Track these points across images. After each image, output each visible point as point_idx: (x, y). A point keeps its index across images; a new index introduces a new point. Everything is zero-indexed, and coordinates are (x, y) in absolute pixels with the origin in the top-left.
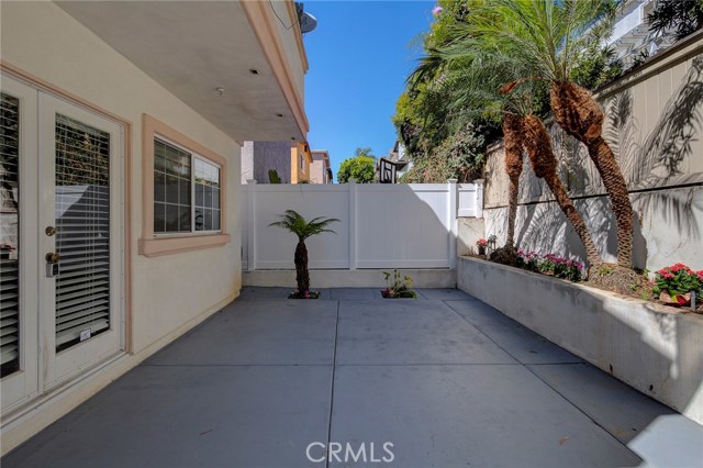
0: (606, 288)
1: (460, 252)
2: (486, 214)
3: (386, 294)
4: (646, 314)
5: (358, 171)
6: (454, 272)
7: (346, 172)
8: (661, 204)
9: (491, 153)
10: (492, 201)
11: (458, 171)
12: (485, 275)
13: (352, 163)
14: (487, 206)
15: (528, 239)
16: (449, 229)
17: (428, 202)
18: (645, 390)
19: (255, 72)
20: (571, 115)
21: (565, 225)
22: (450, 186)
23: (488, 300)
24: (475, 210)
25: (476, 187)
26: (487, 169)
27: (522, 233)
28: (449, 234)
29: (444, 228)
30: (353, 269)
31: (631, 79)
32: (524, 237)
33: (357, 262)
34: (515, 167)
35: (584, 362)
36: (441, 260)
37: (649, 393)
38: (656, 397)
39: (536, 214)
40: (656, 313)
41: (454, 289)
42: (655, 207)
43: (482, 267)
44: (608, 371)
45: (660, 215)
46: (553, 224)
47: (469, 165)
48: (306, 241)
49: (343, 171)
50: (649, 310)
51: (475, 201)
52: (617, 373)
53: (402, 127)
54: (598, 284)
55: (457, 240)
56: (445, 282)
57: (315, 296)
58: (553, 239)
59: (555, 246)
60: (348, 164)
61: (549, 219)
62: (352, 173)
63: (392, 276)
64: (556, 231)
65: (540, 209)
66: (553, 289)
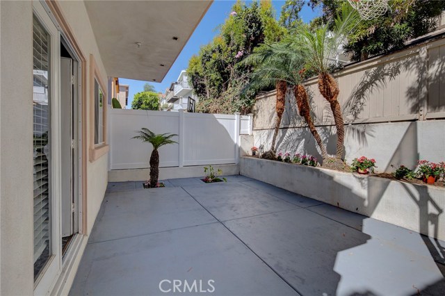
0: (332, 168)
1: (241, 155)
2: (255, 133)
3: (206, 181)
4: (354, 178)
5: (148, 102)
6: (239, 165)
7: (139, 101)
8: (352, 131)
9: (258, 99)
10: (258, 126)
11: (240, 108)
12: (261, 166)
13: (143, 96)
14: (255, 128)
15: (281, 147)
16: (235, 142)
17: (225, 126)
18: (354, 210)
19: (176, 39)
20: (327, 89)
21: (304, 140)
22: (236, 116)
23: (264, 180)
24: (249, 131)
25: (249, 117)
26: (255, 108)
27: (279, 144)
28: (236, 145)
29: (233, 142)
30: (181, 166)
31: (339, 74)
32: (280, 145)
33: (184, 162)
34: (281, 109)
35: (325, 203)
36: (231, 159)
37: (356, 212)
38: (359, 212)
39: (287, 134)
40: (359, 178)
41: (239, 175)
42: (349, 133)
43: (258, 162)
44: (337, 205)
45: (351, 137)
46: (297, 139)
47: (247, 105)
48: (158, 150)
49: (137, 100)
50: (356, 177)
51: (249, 126)
52: (341, 206)
53: (193, 77)
54: (328, 167)
55: (240, 149)
56: (234, 172)
57: (162, 186)
58: (297, 147)
59: (298, 150)
60: (141, 96)
61: (295, 137)
62: (144, 102)
63: (209, 170)
64: (299, 143)
65: (290, 131)
66: (307, 171)
